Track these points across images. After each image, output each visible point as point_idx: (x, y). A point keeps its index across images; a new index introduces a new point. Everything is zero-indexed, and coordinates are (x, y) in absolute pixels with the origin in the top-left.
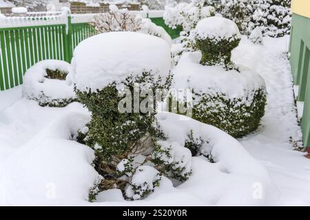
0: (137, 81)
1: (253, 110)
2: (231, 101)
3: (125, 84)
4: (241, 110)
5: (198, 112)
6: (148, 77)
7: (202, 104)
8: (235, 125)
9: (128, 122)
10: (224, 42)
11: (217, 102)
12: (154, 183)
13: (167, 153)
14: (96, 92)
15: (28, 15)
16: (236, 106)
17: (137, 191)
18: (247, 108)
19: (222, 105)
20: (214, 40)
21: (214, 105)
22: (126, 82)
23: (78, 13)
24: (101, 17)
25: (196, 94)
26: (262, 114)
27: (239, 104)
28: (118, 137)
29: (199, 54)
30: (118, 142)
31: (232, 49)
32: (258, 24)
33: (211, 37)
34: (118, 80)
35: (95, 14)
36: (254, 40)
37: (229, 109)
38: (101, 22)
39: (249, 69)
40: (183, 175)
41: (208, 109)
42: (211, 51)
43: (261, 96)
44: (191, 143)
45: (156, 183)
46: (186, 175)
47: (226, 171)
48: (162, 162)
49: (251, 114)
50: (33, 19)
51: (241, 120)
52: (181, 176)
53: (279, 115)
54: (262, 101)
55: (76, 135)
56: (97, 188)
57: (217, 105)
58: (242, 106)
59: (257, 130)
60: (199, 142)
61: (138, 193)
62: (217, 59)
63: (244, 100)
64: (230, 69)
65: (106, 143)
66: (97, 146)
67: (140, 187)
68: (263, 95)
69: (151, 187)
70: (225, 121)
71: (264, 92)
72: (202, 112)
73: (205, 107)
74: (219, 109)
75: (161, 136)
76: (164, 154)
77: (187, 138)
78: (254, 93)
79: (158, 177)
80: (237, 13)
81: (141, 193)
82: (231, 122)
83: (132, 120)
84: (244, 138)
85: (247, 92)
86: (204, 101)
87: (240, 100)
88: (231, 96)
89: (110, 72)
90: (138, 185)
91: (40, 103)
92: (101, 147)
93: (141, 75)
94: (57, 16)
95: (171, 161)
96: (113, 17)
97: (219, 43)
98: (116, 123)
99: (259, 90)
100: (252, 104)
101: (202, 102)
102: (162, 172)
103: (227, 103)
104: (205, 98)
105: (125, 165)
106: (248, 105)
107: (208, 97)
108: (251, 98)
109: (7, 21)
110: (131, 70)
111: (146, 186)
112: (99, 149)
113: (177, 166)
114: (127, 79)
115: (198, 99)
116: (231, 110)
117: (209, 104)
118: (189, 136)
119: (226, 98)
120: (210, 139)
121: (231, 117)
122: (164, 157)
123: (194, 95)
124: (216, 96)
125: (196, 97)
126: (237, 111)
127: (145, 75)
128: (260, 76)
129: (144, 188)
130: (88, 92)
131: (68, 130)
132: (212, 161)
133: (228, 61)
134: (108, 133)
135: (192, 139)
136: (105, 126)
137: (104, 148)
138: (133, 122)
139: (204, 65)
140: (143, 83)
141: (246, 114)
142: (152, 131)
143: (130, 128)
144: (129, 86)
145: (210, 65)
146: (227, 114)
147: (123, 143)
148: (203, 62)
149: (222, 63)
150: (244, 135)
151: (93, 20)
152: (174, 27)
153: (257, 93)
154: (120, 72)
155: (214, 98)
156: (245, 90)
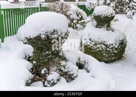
0: (50, 34)
1: (119, 50)
2: (108, 45)
3: (45, 35)
4: (113, 49)
5: (92, 49)
6: (56, 32)
7: (94, 46)
8: (110, 56)
9: (47, 52)
10: (106, 17)
11: (101, 45)
12: (57, 80)
13: (64, 67)
14: (33, 38)
15: (25, 3)
16: (110, 47)
17: (49, 83)
18: (116, 48)
19: (104, 47)
20: (102, 16)
21: (100, 47)
22: (46, 34)
23: (48, 2)
24: (52, 5)
25: (92, 41)
26: (124, 52)
27: (112, 46)
28: (43, 58)
29: (95, 23)
30: (43, 61)
31: (111, 20)
32: (132, 9)
33: (100, 15)
34: (42, 33)
35: (49, 3)
36: (128, 17)
37: (107, 49)
38: (51, 7)
39: (119, 30)
40: (73, 77)
41: (97, 48)
42: (100, 21)
43: (123, 43)
44: (80, 63)
45: (58, 80)
46: (74, 77)
47: (94, 77)
48: (62, 71)
49: (118, 51)
50: (27, 5)
51: (113, 54)
52: (72, 78)
53: (134, 52)
54: (123, 45)
55: (28, 57)
56: (31, 80)
57: (102, 47)
58: (113, 47)
59: (121, 59)
60: (83, 63)
61: (50, 84)
62: (103, 25)
63: (114, 45)
64: (109, 30)
65: (38, 61)
66: (34, 62)
67: (50, 81)
68: (124, 43)
69: (56, 82)
70: (105, 54)
71: (125, 41)
72: (94, 49)
73: (96, 47)
74: (102, 48)
75: (65, 59)
76: (63, 67)
77: (78, 61)
78: (119, 41)
79: (60, 77)
80: (121, 4)
81: (51, 84)
82: (108, 54)
83: (49, 51)
84: (114, 62)
85: (116, 41)
86: (96, 44)
87: (112, 45)
88: (108, 43)
89: (38, 29)
90: (49, 80)
91: (24, 42)
92: (36, 63)
93: (52, 31)
94: (35, 4)
95: (66, 70)
96: (57, 4)
97: (104, 18)
98: (42, 52)
99: (122, 41)
100: (118, 47)
101: (95, 45)
102: (61, 75)
103: (106, 46)
104: (96, 43)
105: (45, 71)
106: (116, 47)
107: (97, 42)
108: (118, 44)
109: (12, 5)
110: (48, 29)
111: (53, 81)
112: (35, 64)
113: (69, 73)
114: (46, 33)
115: (93, 43)
116: (108, 49)
117: (98, 46)
118: (79, 60)
119: (106, 43)
120: (88, 62)
121: (108, 53)
122: (63, 69)
123: (91, 42)
124: (101, 42)
125: (92, 42)
126: (110, 50)
127: (54, 31)
128: (123, 34)
129: (52, 82)
130: (29, 38)
131: (24, 55)
132: (88, 72)
133: (109, 26)
134: (39, 56)
135: (80, 61)
136: (38, 54)
137: (37, 63)
138: (49, 52)
139: (97, 28)
140: (53, 35)
141: (115, 51)
142: (60, 57)
143: (48, 55)
144: (47, 36)
145: (100, 28)
146: (106, 51)
147: (45, 61)
148: (97, 27)
149: (105, 27)
150: (115, 61)
151: (48, 6)
152: (90, 10)
153: (121, 42)
154: (43, 30)
155: (100, 43)
156: (115, 40)
